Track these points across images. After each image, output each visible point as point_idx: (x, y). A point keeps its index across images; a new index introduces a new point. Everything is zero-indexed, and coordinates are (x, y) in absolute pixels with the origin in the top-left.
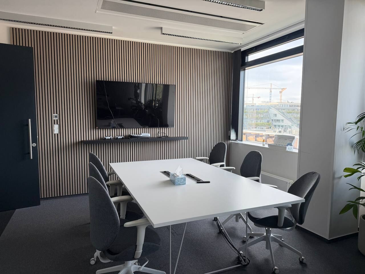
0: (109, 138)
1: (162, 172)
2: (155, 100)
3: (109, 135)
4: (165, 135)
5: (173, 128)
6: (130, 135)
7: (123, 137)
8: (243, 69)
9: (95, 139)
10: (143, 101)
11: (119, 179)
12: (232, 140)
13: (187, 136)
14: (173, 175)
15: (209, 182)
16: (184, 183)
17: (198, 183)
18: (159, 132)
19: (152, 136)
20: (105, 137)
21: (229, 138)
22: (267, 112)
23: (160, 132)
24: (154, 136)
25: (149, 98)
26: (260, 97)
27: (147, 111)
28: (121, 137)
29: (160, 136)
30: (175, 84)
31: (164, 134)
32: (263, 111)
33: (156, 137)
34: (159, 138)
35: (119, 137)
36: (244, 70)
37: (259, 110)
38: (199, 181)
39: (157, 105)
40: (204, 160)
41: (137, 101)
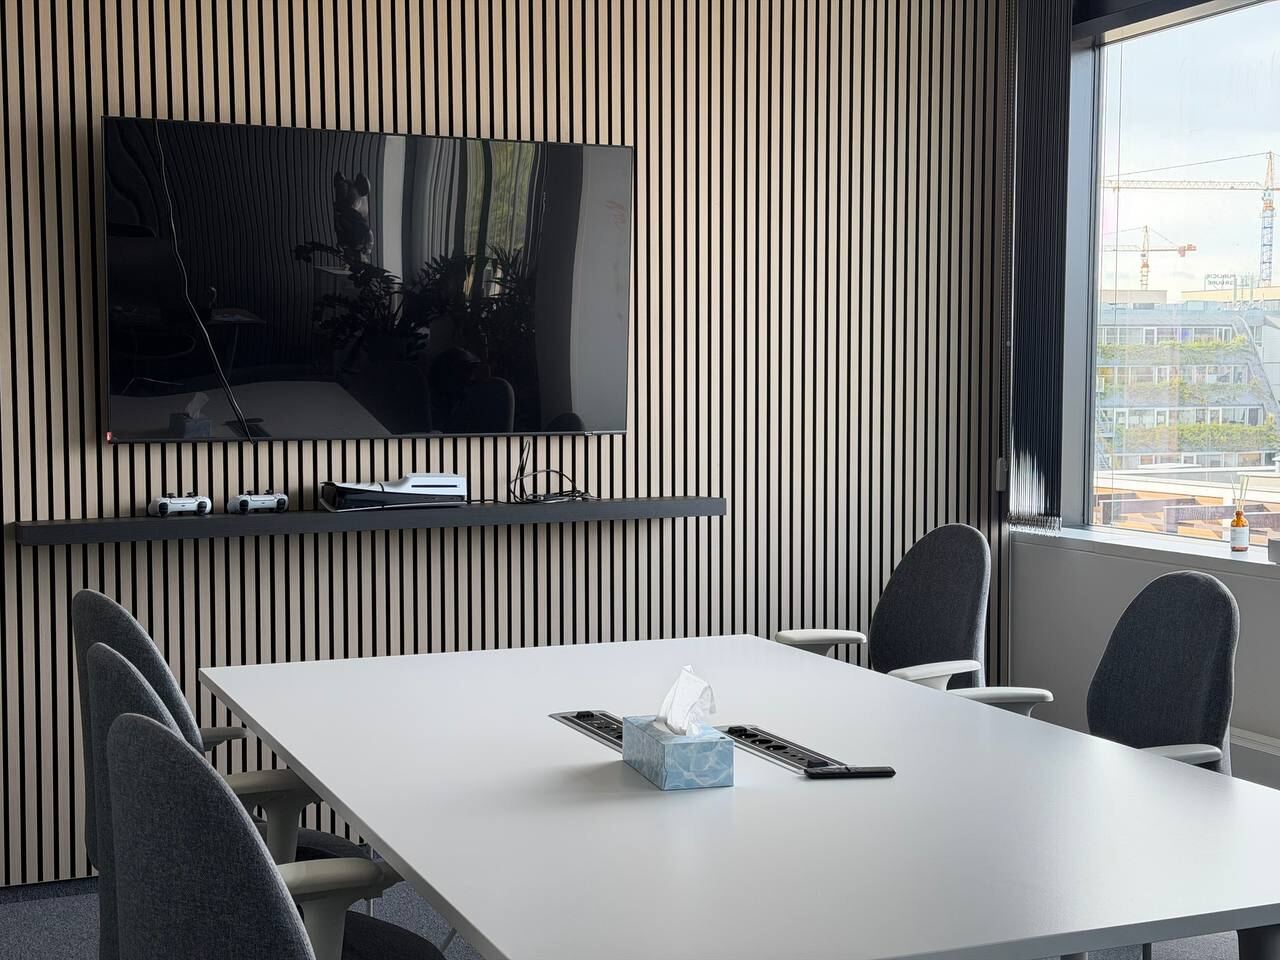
0: (191, 504)
1: (566, 719)
2: (482, 260)
3: (188, 487)
4: (567, 486)
5: (618, 439)
6: (329, 483)
7: (280, 503)
8: (1091, 38)
9: (92, 512)
10: (392, 263)
11: (281, 765)
12: (1020, 520)
13: (715, 493)
14: (647, 727)
15: (887, 773)
16: (723, 776)
17: (812, 776)
18: (522, 469)
19: (476, 495)
20: (164, 500)
21: (998, 507)
22: (1249, 350)
23: (529, 468)
24: (489, 494)
25: (435, 245)
26: (1191, 248)
27: (424, 331)
28: (270, 501)
29: (529, 490)
30: (629, 142)
31: (554, 478)
32: (1217, 340)
33: (502, 496)
34: (522, 503)
35: (255, 501)
36: (1097, 45)
37: (1185, 334)
38: (817, 769)
39: (496, 289)
40: (842, 648)
41: (356, 266)
